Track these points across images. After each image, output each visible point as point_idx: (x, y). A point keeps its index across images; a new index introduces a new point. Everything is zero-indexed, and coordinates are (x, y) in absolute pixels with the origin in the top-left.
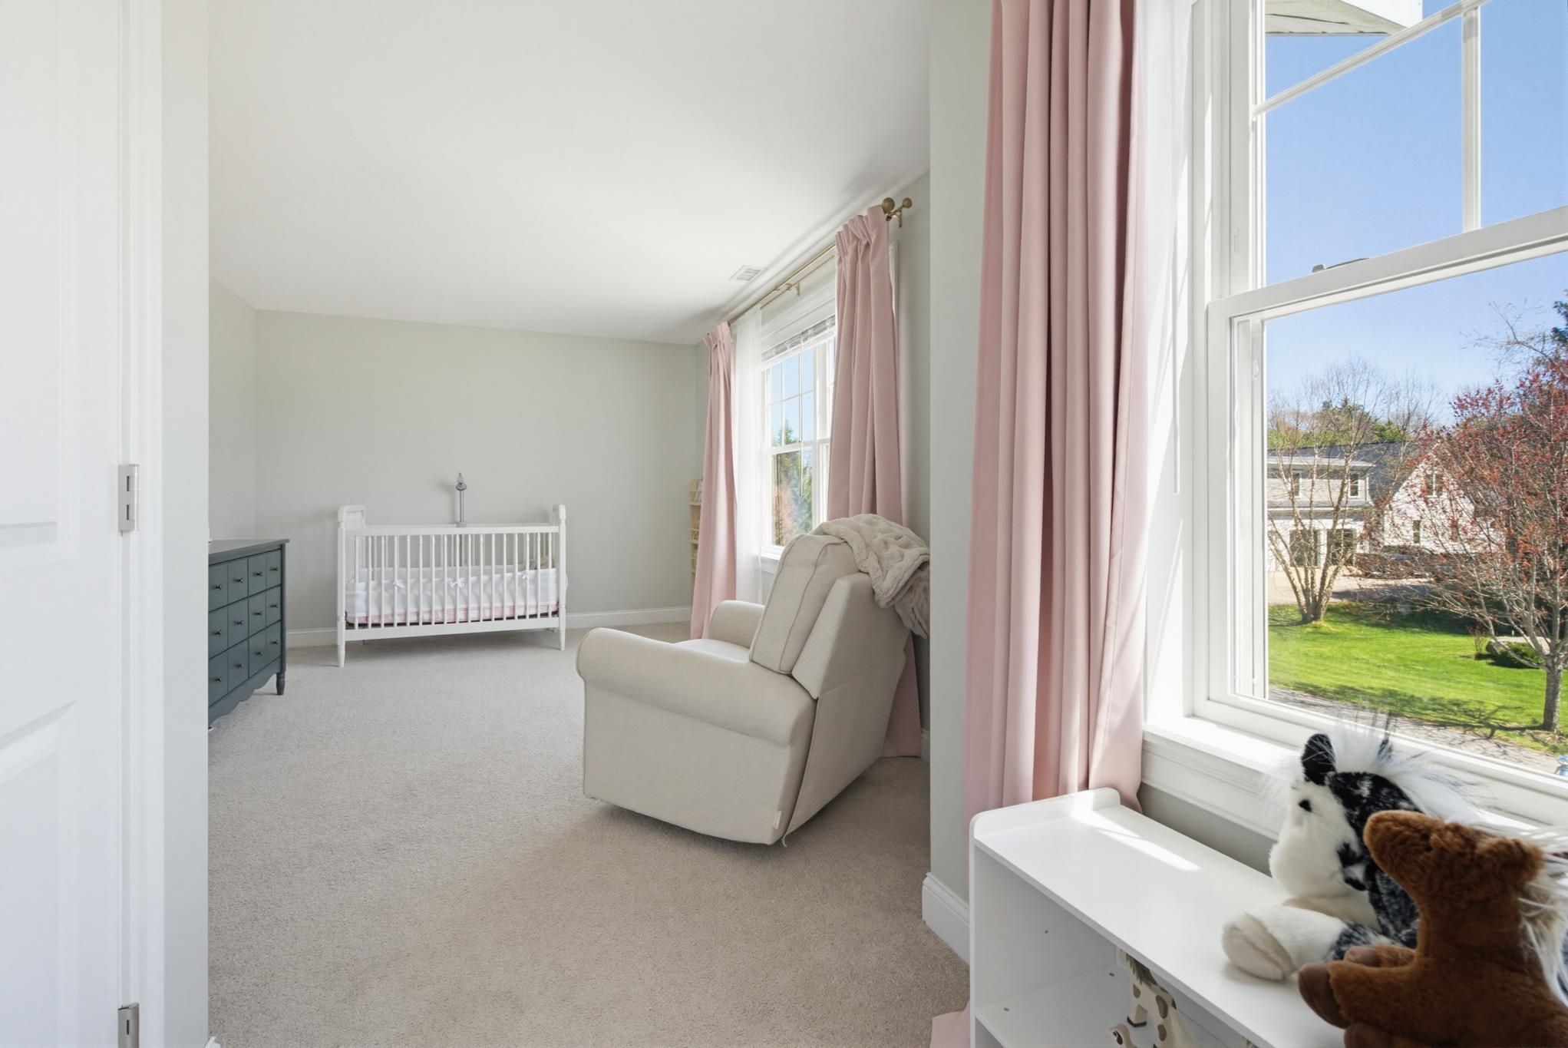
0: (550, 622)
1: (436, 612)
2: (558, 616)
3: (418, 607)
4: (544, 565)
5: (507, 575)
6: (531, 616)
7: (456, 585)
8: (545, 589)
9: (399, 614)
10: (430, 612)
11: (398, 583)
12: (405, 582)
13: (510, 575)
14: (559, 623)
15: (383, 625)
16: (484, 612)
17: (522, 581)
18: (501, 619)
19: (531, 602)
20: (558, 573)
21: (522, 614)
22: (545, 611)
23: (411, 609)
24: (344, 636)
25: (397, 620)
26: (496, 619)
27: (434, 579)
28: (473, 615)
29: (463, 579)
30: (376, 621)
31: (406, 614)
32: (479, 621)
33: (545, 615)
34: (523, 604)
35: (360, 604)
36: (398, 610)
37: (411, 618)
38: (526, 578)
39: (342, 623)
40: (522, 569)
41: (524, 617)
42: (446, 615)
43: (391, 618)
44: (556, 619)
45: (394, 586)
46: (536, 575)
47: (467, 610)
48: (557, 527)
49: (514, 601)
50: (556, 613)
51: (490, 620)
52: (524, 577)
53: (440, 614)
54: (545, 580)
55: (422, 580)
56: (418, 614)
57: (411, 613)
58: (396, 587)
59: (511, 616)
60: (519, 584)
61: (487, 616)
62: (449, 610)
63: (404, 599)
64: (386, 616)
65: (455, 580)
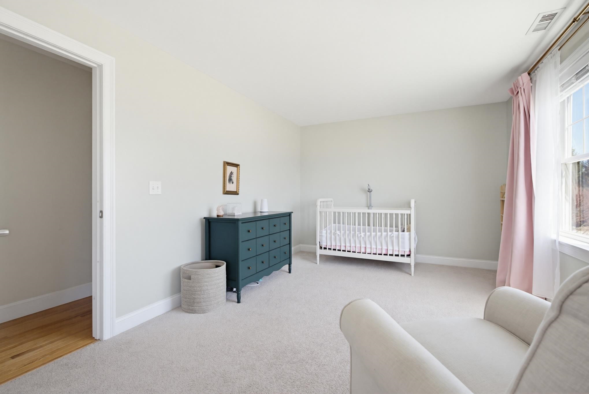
0: (406, 260)
1: (353, 247)
2: (410, 257)
3: (345, 243)
5: (384, 234)
6: (396, 255)
7: (361, 236)
8: (403, 243)
9: (338, 246)
10: (350, 247)
11: (338, 232)
13: (385, 233)
14: (411, 260)
15: (332, 249)
16: (373, 250)
17: (392, 237)
18: (381, 254)
19: (396, 248)
20: (410, 235)
21: (391, 253)
22: (403, 254)
23: (343, 244)
24: (319, 252)
25: (338, 248)
26: (379, 254)
27: (352, 232)
28: (368, 251)
29: (364, 233)
30: (330, 248)
31: (341, 246)
33: (403, 256)
34: (392, 248)
35: (324, 239)
36: (338, 244)
37: (343, 248)
38: (393, 236)
39: (318, 246)
40: (391, 231)
41: (392, 255)
42: (357, 249)
43: (335, 247)
44: (409, 259)
46: (398, 235)
47: (366, 248)
48: (410, 211)
49: (387, 247)
50: (409, 255)
51: (376, 254)
52: (392, 236)
53: (354, 248)
54: (403, 238)
55: (347, 232)
56: (346, 247)
57: (343, 246)
58: (337, 234)
59: (386, 253)
60: (390, 238)
62: (358, 247)
63: (340, 239)
64: (333, 246)
65: (360, 233)
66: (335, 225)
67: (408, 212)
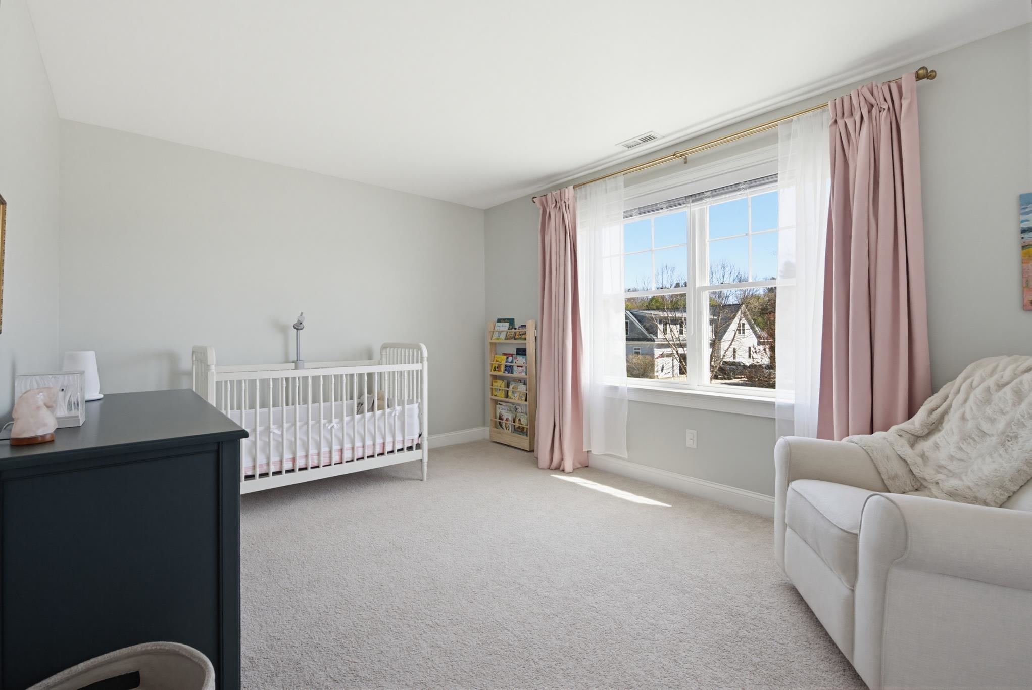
0: (415, 455)
1: (313, 456)
2: (421, 448)
3: (294, 453)
4: (411, 402)
5: (378, 414)
6: (399, 451)
7: (331, 428)
8: (410, 423)
9: (275, 463)
10: (307, 456)
11: (274, 429)
12: (281, 426)
14: (422, 455)
16: (357, 451)
17: (391, 418)
19: (399, 437)
20: (421, 405)
21: (391, 449)
22: (410, 445)
23: (287, 456)
25: (273, 469)
26: (368, 457)
27: (310, 422)
28: (347, 455)
29: (338, 420)
31: (281, 462)
32: (352, 461)
33: (410, 448)
34: (391, 439)
36: (274, 458)
37: (287, 465)
38: (394, 415)
40: (391, 406)
42: (322, 459)
44: (419, 451)
45: (270, 432)
46: (403, 411)
47: (342, 451)
49: (384, 438)
50: (419, 446)
51: (363, 459)
53: (316, 458)
54: (411, 415)
55: (298, 423)
56: (294, 460)
57: (287, 460)
58: (272, 434)
59: (381, 452)
60: (388, 421)
61: (360, 455)
62: (325, 453)
63: (280, 445)
64: (261, 466)
65: (331, 421)
66: (266, 410)
67: (418, 367)
